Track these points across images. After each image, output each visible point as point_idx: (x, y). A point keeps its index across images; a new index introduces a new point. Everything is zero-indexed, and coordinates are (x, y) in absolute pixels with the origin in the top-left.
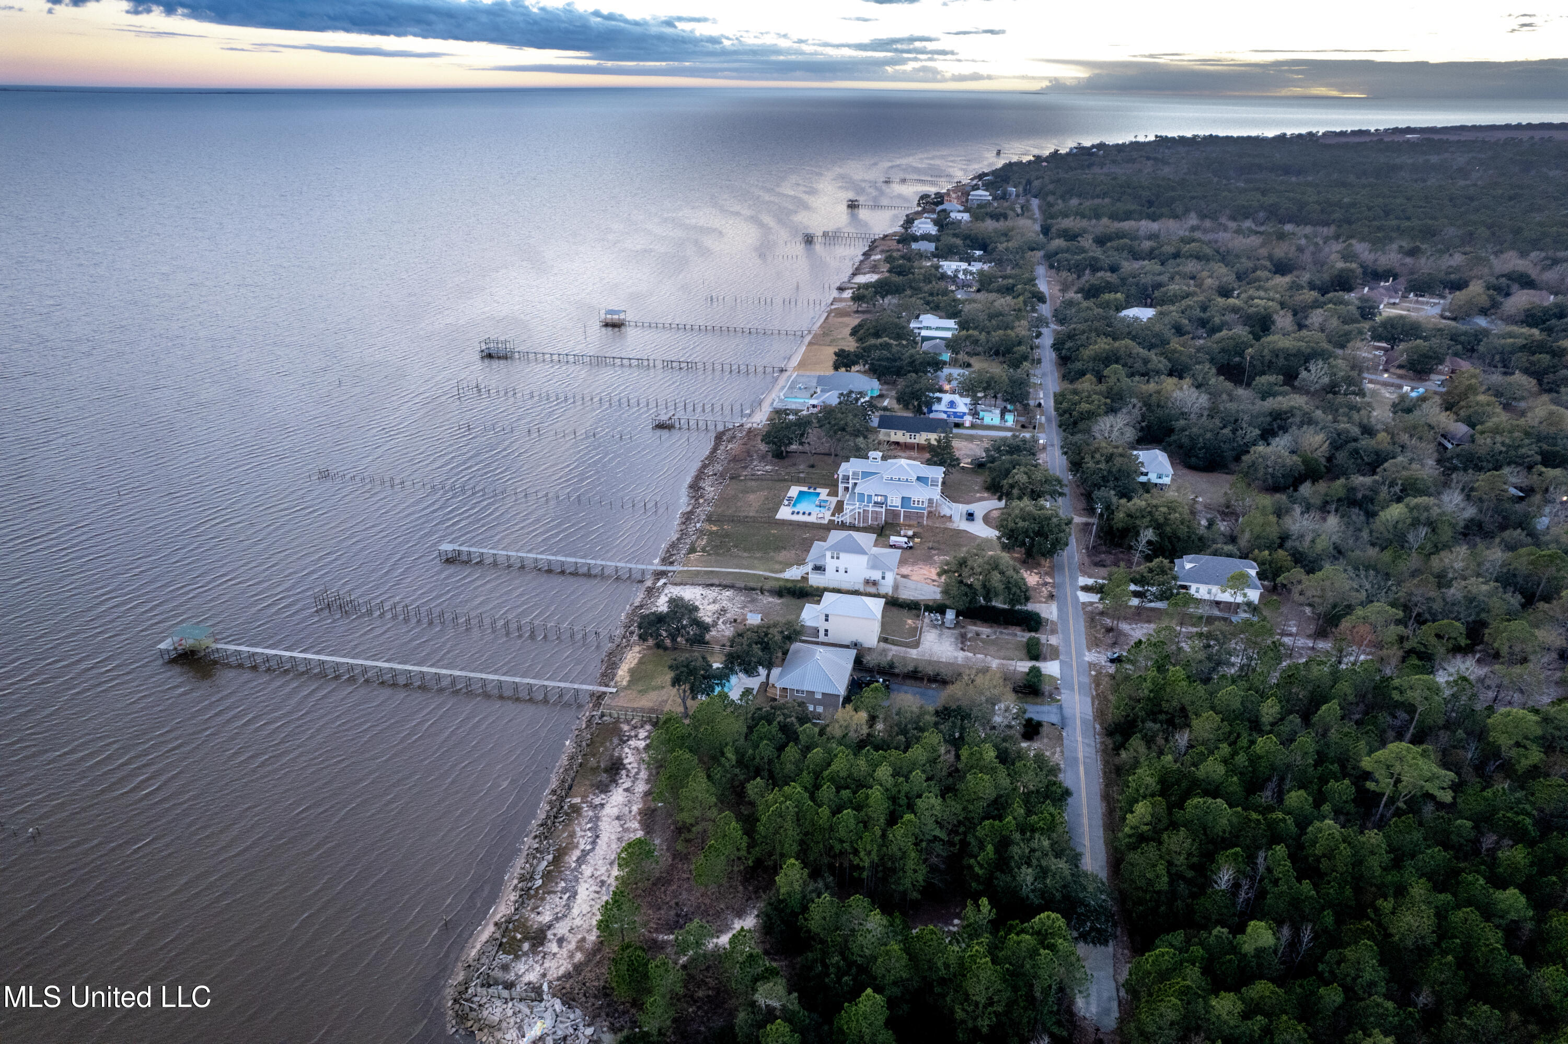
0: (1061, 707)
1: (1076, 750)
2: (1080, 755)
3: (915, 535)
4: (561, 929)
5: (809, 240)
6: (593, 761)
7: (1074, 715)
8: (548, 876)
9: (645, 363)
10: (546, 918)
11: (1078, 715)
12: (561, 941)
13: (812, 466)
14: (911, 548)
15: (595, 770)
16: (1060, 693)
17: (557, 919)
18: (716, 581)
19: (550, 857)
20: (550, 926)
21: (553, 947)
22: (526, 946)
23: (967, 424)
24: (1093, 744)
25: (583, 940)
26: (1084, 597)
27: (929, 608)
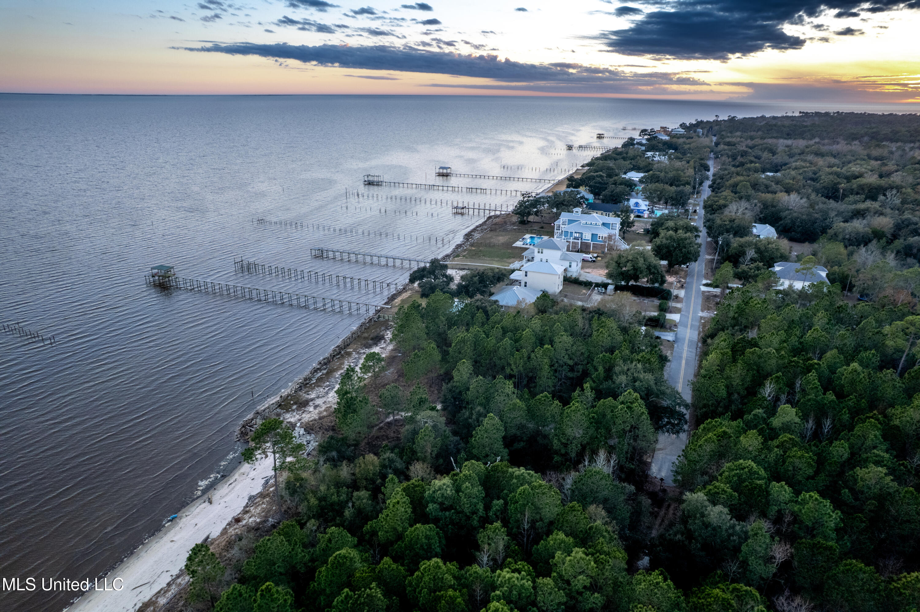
0: (676, 334)
1: (682, 353)
2: (684, 355)
3: (597, 257)
4: (319, 402)
5: (570, 148)
6: (366, 335)
7: (684, 339)
8: (320, 380)
9: (456, 189)
10: (313, 396)
11: (687, 338)
12: (316, 407)
13: (542, 228)
14: (594, 261)
15: (365, 338)
16: (677, 328)
17: (318, 397)
18: (467, 267)
19: (325, 372)
20: (312, 400)
21: (311, 409)
22: (294, 407)
23: (646, 216)
24: (695, 351)
25: (331, 407)
26: (703, 288)
27: (597, 285)
